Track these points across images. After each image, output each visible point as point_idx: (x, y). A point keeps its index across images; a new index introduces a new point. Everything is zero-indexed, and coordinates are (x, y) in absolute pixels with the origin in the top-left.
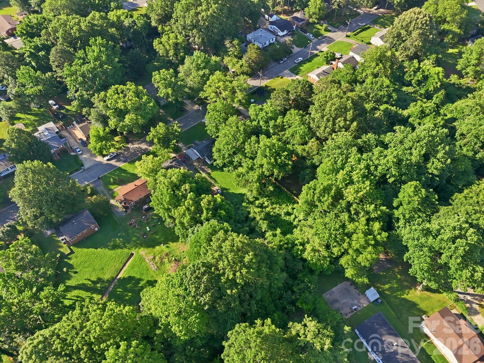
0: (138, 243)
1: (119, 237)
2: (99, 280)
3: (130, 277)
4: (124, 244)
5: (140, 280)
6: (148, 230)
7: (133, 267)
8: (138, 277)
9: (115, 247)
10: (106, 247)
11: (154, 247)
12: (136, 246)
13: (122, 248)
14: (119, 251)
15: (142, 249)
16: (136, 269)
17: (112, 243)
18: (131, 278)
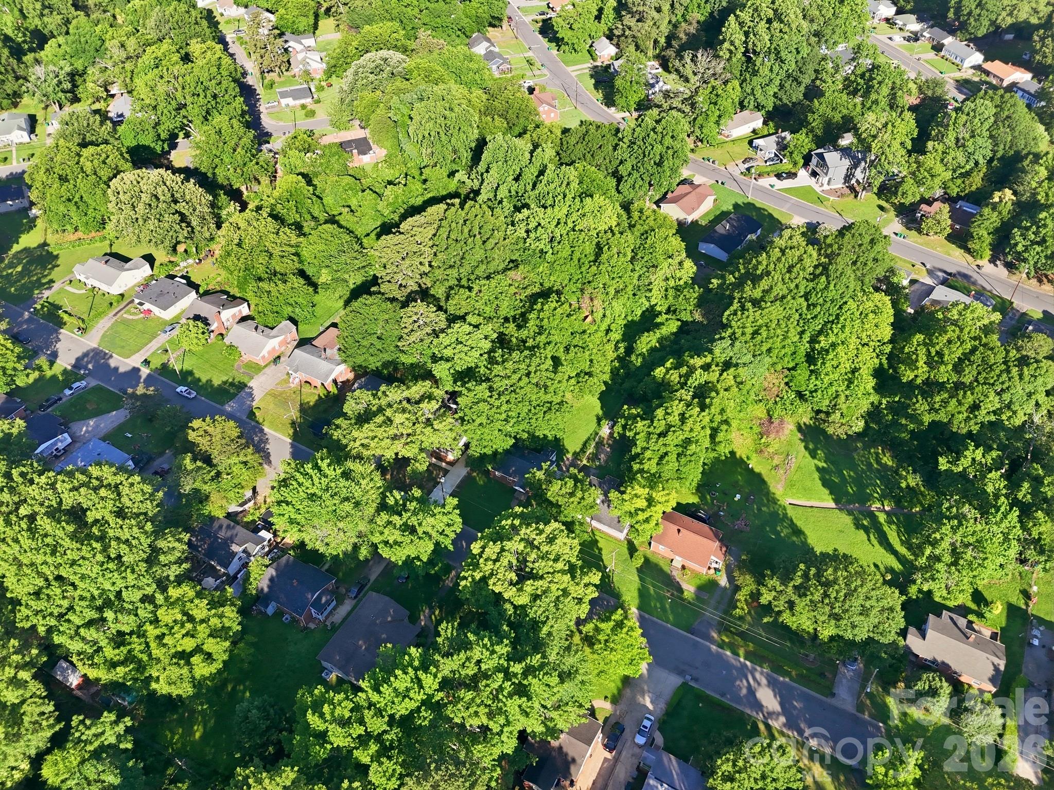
0: (768, 500)
1: (778, 533)
2: (858, 526)
3: (824, 485)
4: (782, 520)
5: (818, 469)
6: (738, 497)
7: (807, 492)
8: (816, 475)
9: (798, 532)
10: (805, 544)
11: (759, 475)
12: (775, 501)
13: (791, 520)
14: (799, 523)
15: (772, 489)
16: (808, 484)
17: (795, 539)
18: (826, 483)
